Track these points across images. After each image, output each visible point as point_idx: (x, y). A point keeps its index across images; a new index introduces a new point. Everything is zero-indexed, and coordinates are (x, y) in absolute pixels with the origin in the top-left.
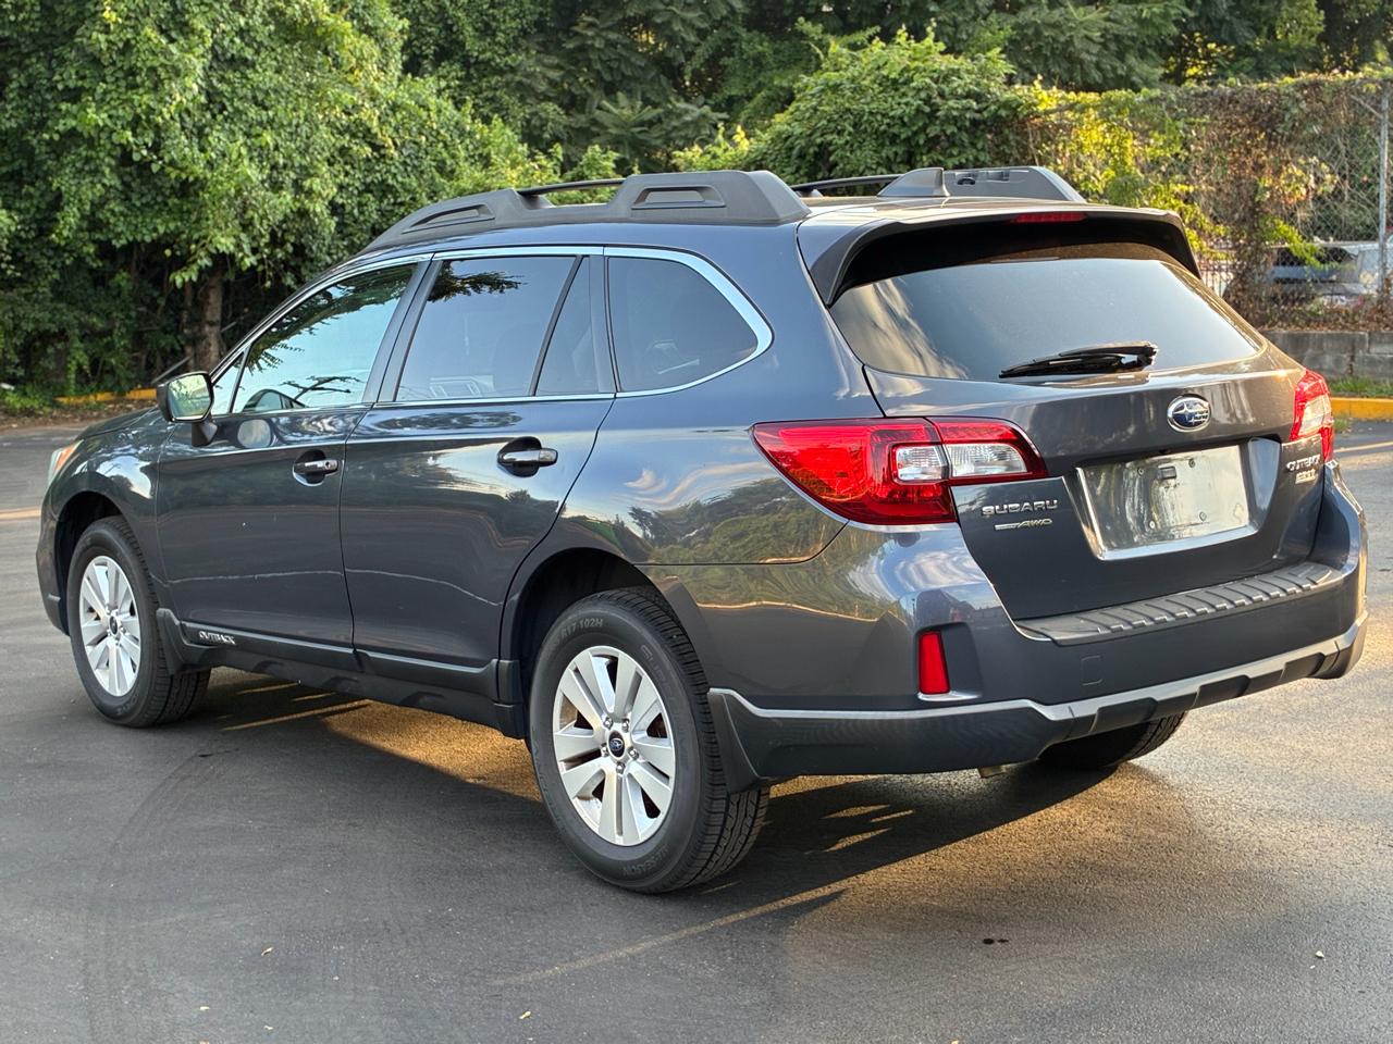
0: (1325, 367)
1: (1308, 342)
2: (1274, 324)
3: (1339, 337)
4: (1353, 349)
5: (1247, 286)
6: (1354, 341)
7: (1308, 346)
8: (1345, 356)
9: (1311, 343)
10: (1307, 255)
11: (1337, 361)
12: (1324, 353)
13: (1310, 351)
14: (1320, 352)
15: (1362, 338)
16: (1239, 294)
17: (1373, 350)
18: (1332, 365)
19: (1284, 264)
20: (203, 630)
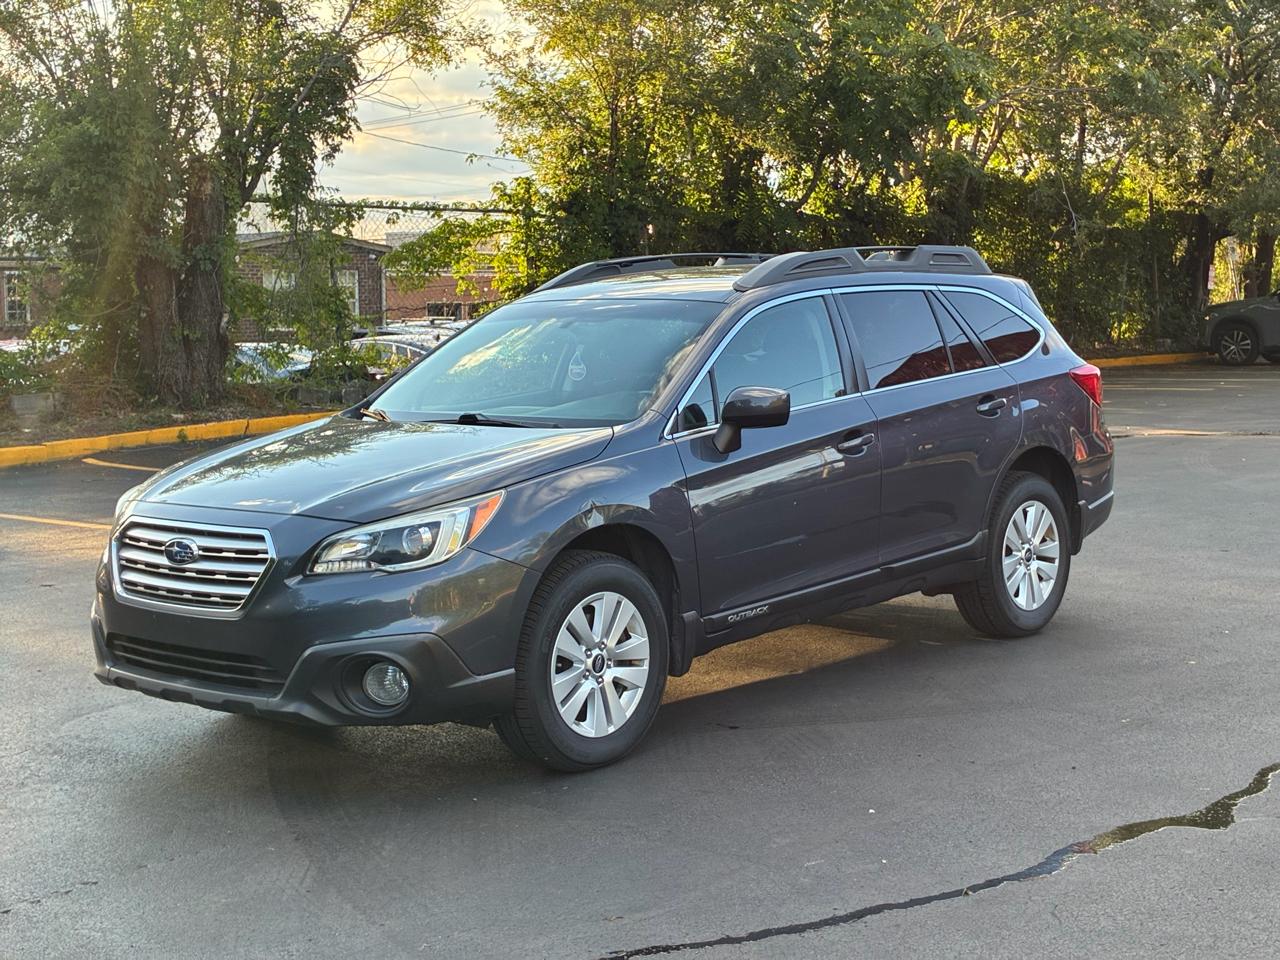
20: (733, 614)
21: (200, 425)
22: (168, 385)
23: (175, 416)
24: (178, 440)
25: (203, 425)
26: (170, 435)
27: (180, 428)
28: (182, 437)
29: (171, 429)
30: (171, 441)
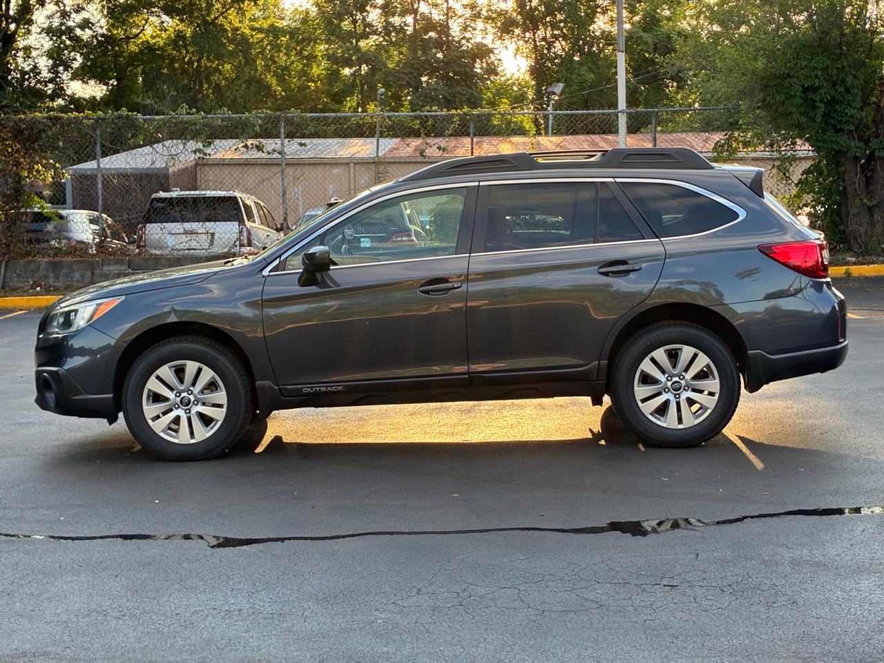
0: (75, 279)
1: (63, 265)
2: (35, 256)
3: (83, 262)
4: (93, 268)
5: (13, 234)
6: (93, 263)
7: (63, 268)
8: (87, 272)
9: (65, 266)
10: (53, 216)
11: (83, 276)
12: (73, 271)
13: (64, 270)
14: (70, 271)
15: (98, 262)
16: (9, 238)
17: (104, 269)
18: (79, 278)
19: (37, 221)
20: (308, 388)
21: (864, 266)
22: (854, 238)
23: (849, 259)
24: (845, 276)
25: (866, 266)
26: (839, 272)
27: (847, 267)
28: (848, 274)
29: (841, 267)
30: (840, 276)
